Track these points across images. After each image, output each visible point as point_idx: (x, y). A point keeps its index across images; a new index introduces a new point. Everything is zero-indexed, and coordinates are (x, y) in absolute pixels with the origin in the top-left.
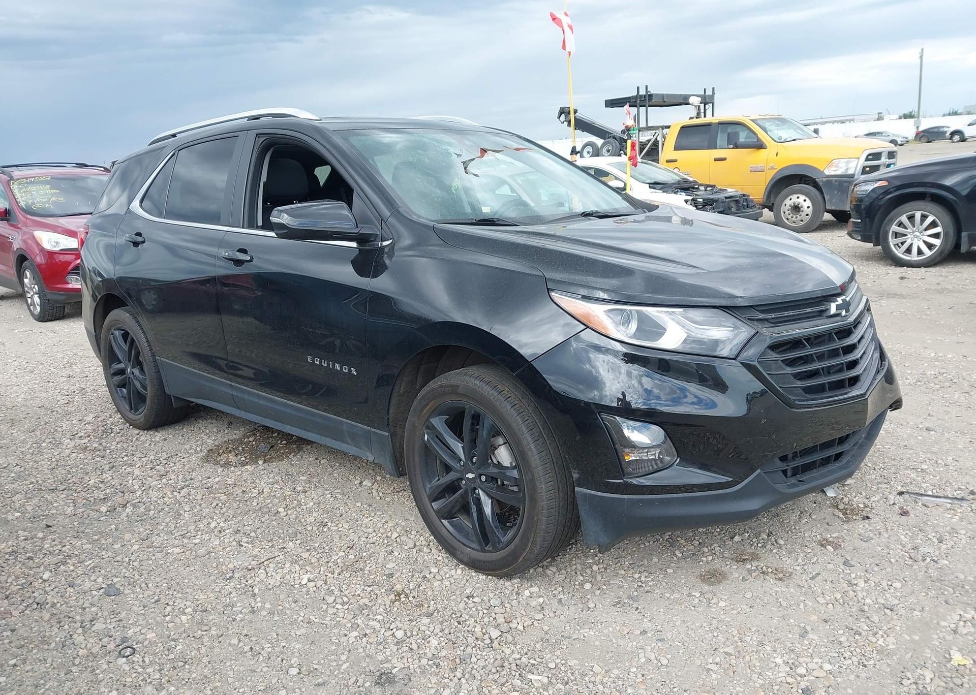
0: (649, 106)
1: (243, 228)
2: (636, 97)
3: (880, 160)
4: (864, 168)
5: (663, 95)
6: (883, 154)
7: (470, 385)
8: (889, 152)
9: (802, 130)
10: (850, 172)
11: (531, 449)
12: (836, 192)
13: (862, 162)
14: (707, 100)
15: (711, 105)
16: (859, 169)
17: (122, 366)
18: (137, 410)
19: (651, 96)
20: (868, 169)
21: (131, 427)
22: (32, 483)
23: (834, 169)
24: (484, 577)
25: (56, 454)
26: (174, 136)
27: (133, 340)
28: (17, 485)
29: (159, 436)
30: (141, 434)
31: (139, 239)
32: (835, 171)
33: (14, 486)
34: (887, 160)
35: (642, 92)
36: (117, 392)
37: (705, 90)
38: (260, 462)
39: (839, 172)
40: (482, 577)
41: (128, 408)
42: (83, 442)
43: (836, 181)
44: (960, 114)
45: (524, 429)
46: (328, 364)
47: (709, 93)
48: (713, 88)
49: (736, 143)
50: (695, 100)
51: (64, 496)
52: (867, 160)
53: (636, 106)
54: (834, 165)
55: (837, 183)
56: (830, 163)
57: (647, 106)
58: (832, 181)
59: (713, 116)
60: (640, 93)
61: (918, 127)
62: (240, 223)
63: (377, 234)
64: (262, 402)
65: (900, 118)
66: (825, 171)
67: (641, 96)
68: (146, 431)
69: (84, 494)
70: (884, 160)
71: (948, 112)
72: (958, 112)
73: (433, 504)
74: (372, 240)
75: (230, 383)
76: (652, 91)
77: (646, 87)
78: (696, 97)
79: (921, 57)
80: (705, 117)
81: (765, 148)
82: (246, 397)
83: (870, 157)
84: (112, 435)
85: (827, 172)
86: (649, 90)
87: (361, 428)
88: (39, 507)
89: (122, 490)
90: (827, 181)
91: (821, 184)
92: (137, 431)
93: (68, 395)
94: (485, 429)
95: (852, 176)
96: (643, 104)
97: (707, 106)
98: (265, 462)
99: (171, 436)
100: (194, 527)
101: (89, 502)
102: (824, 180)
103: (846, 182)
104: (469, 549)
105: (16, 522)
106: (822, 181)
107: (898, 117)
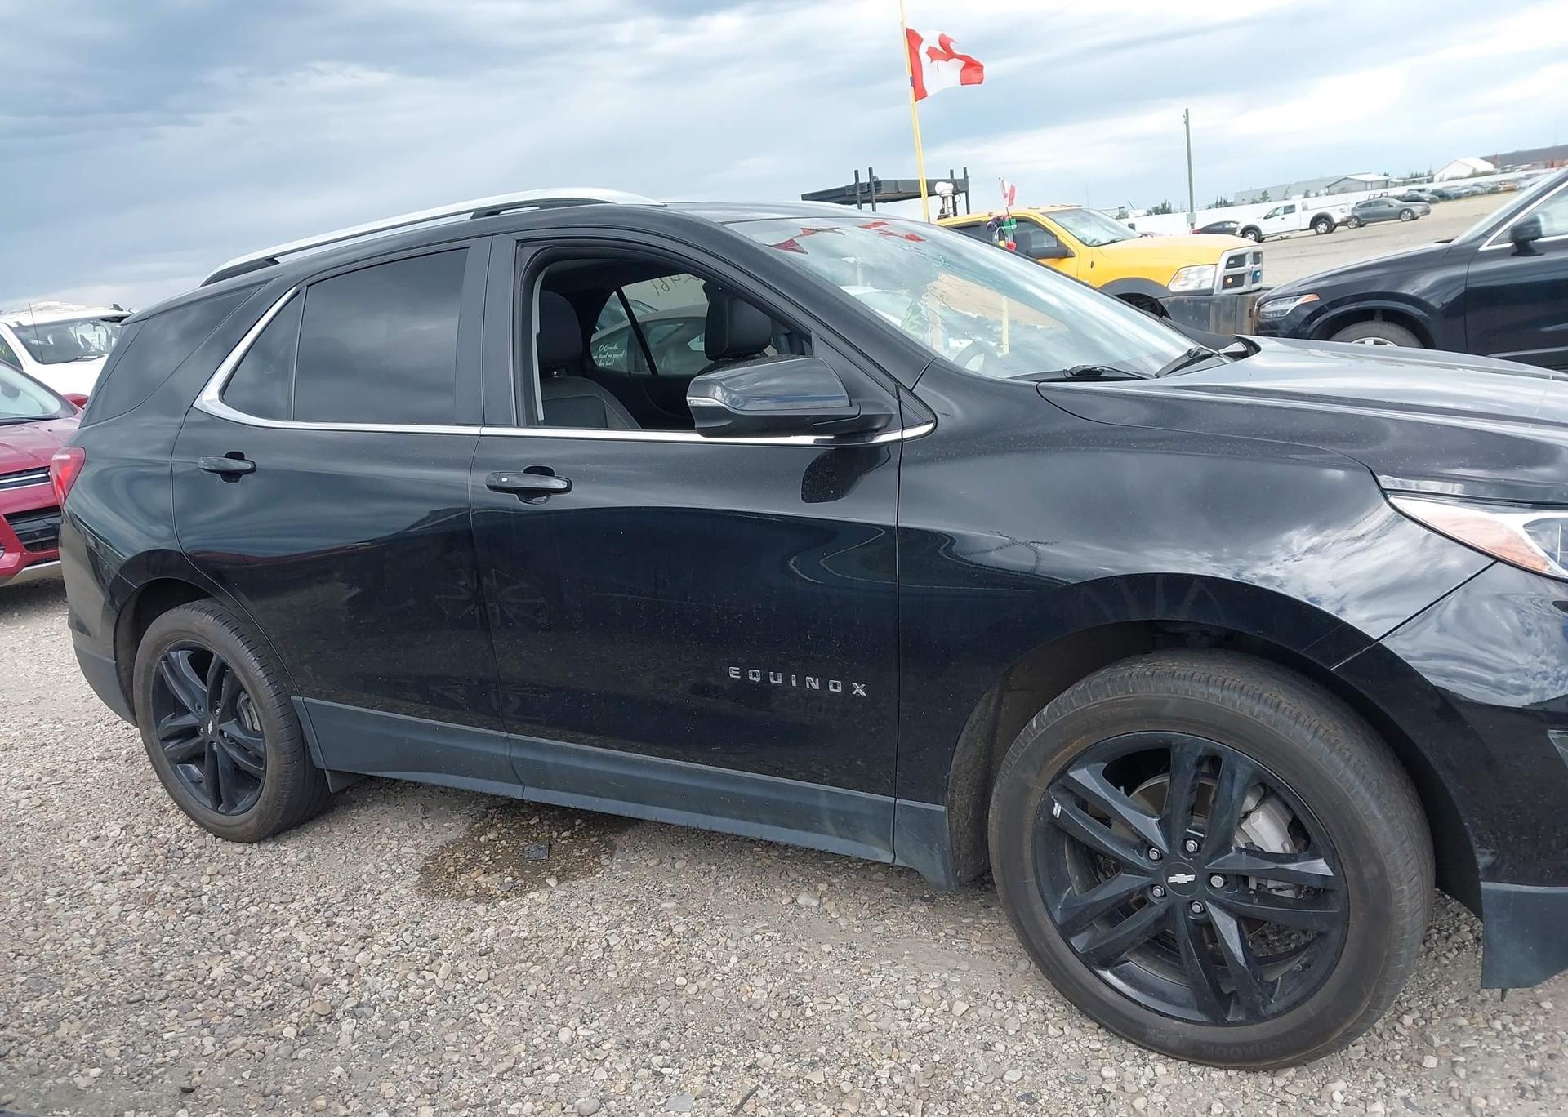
0: (878, 201)
1: (518, 426)
2: (853, 188)
3: (1243, 265)
4: (1226, 278)
5: (896, 181)
6: (1247, 256)
7: (1198, 696)
8: (1254, 254)
9: (1115, 227)
10: (1207, 286)
11: (1374, 817)
12: (1191, 318)
13: (1221, 269)
14: (960, 187)
15: (963, 195)
16: (1219, 281)
17: (189, 720)
18: (233, 804)
19: (878, 184)
20: (1230, 280)
21: (219, 839)
22: (78, 992)
23: (1184, 282)
24: (1222, 1073)
25: (89, 918)
26: (271, 260)
27: (223, 667)
28: (47, 1002)
29: (291, 851)
30: (248, 851)
31: (236, 465)
32: (1183, 285)
33: (39, 1004)
34: (1254, 265)
35: (864, 178)
36: (177, 774)
37: (952, 172)
38: (552, 882)
39: (1191, 287)
40: (1218, 1075)
41: (208, 803)
42: (134, 884)
43: (1189, 301)
44: (1231, 205)
45: (1351, 776)
46: (787, 680)
47: (959, 176)
48: (965, 169)
49: (1027, 251)
50: (945, 188)
51: (175, 1012)
52: (1228, 266)
53: (855, 203)
54: (1183, 276)
55: (1192, 304)
56: (1176, 274)
57: (875, 201)
58: (1183, 301)
59: (968, 213)
60: (861, 181)
61: (1192, 225)
62: (511, 417)
63: (892, 415)
64: (592, 766)
65: (1149, 213)
66: (1169, 287)
67: (862, 185)
68: (255, 845)
69: (218, 1002)
70: (1249, 265)
71: (1214, 203)
72: (1228, 201)
73: (1072, 941)
74: (877, 426)
75: (505, 734)
76: (881, 175)
77: (870, 169)
78: (944, 183)
79: (1187, 122)
80: (955, 215)
81: (1073, 256)
82: (549, 759)
83: (1231, 262)
84: (187, 861)
85: (1175, 287)
86: (874, 175)
87: (870, 800)
88: (132, 1045)
89: (299, 983)
90: (1176, 302)
91: (1166, 307)
92: (239, 848)
93: (29, 788)
94: (1236, 785)
95: (1210, 292)
96: (869, 198)
97: (957, 197)
98: (559, 881)
99: (317, 849)
100: (523, 1046)
101: (241, 1020)
102: (1171, 299)
103: (1205, 301)
104: (1176, 1022)
105: (99, 1091)
106: (1168, 302)
107: (1145, 212)
